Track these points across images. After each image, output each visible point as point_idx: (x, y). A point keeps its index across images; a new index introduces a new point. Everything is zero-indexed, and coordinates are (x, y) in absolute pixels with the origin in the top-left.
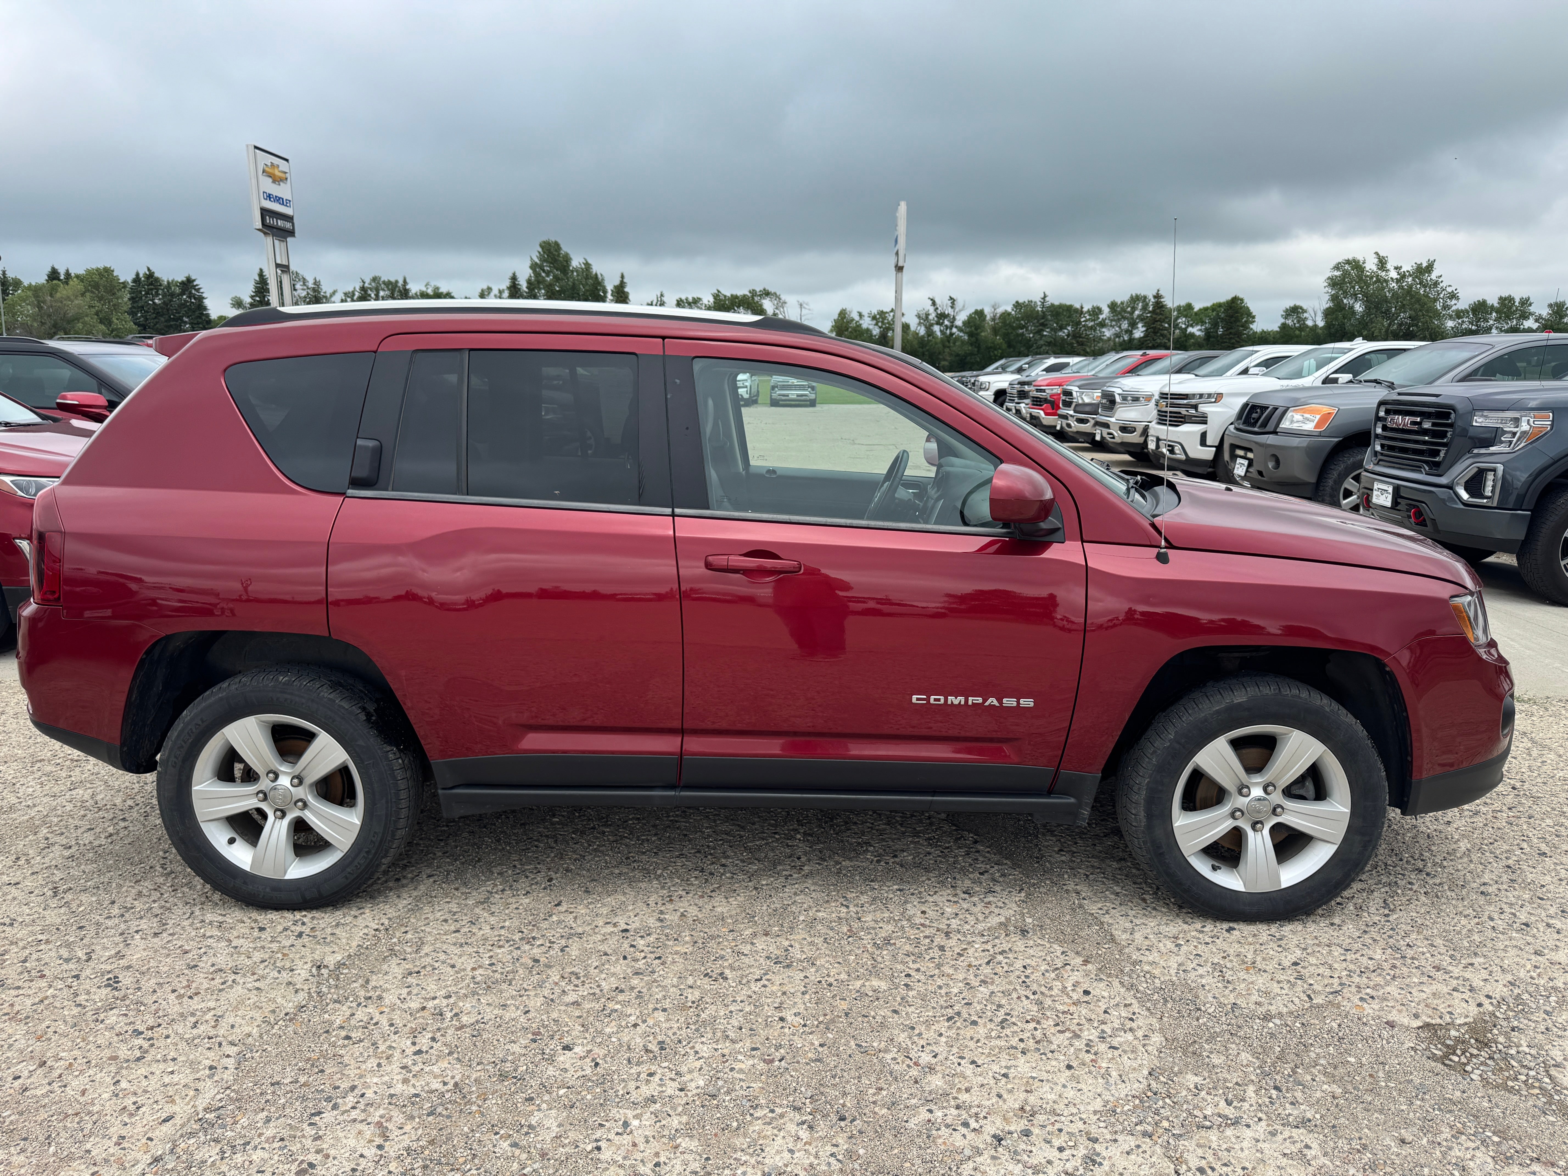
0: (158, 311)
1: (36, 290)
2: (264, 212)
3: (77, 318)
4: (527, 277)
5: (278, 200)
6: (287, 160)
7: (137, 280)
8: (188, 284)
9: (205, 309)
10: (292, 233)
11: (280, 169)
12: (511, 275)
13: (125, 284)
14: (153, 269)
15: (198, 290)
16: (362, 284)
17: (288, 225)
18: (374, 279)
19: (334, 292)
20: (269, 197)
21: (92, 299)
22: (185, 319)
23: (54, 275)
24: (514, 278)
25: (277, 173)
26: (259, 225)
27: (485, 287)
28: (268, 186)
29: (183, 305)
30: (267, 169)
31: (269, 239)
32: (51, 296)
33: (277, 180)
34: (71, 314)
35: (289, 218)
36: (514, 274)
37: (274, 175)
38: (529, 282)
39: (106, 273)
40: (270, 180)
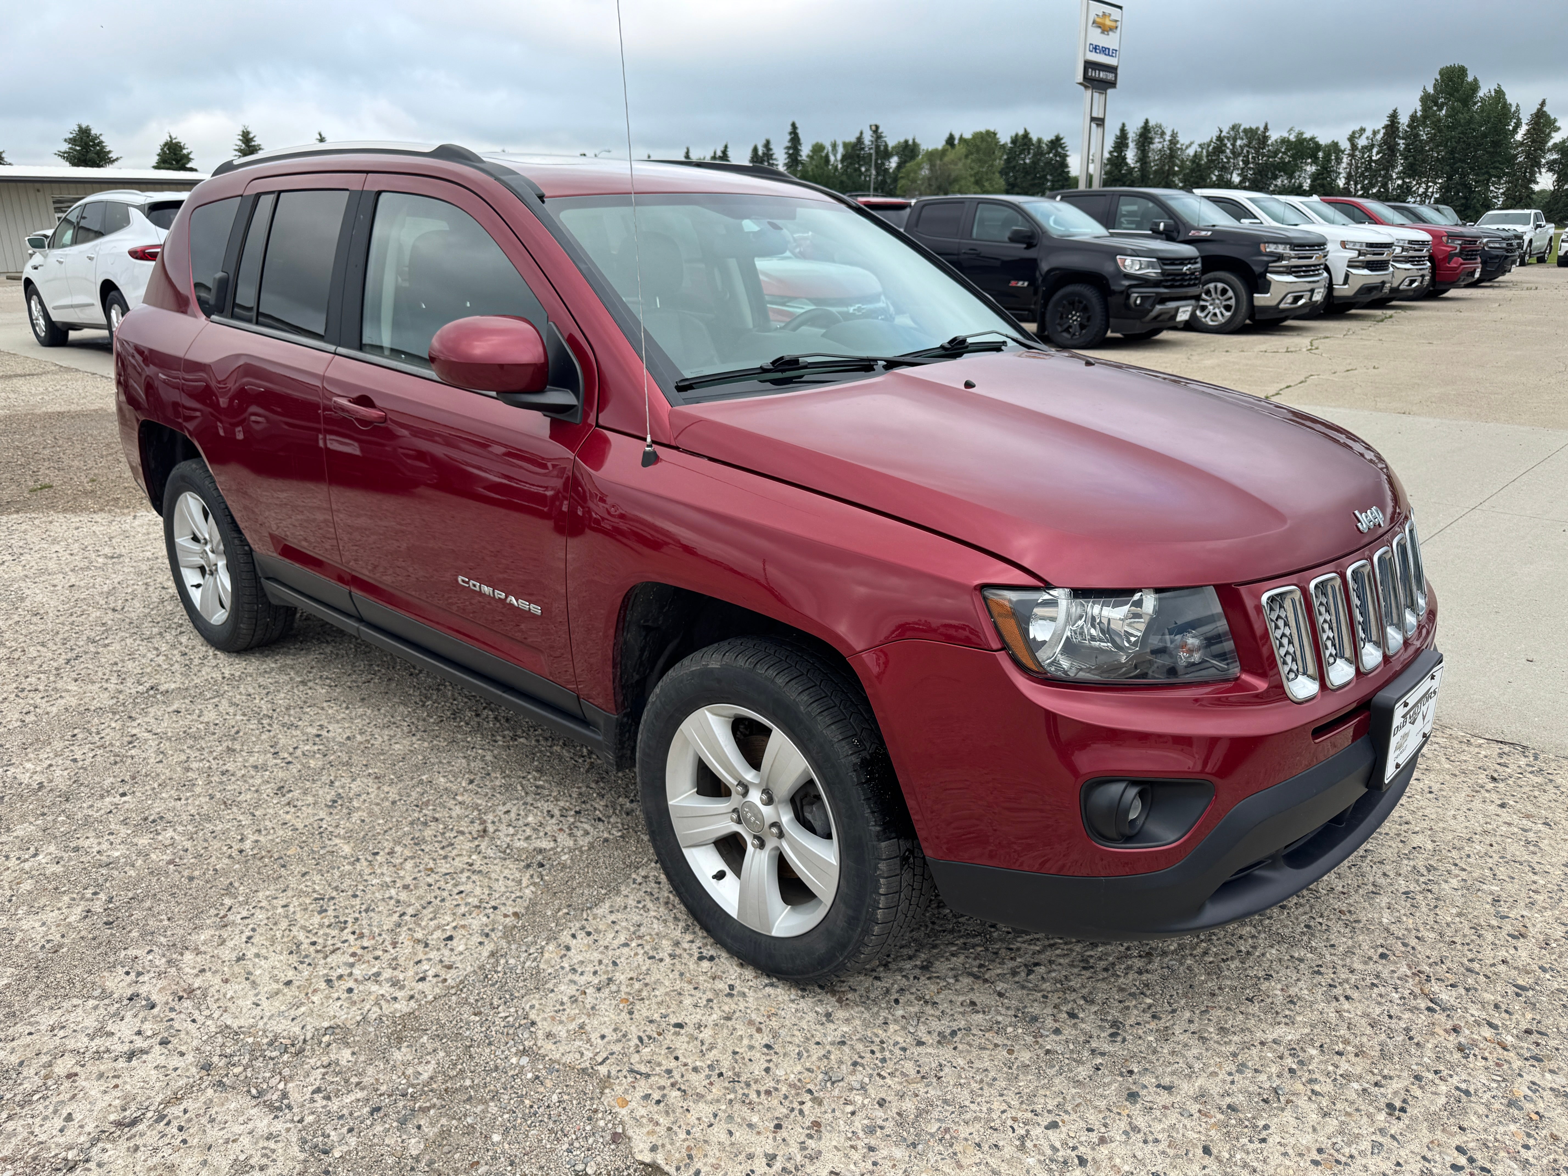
0: (1027, 171)
1: (932, 156)
2: (1089, 65)
3: (956, 180)
4: (1411, 112)
5: (1105, 51)
6: (1120, 8)
7: (1014, 141)
8: (1056, 143)
9: (1067, 166)
10: (1113, 84)
11: (1112, 17)
12: (1391, 112)
13: (1004, 146)
14: (1029, 130)
15: (1063, 148)
16: (1218, 134)
17: (1111, 76)
18: (1235, 128)
19: (1192, 143)
20: (1096, 48)
21: (973, 161)
22: (1049, 177)
23: (950, 140)
24: (1394, 117)
25: (1108, 22)
26: (1080, 78)
27: (1357, 128)
28: (1097, 37)
29: (1049, 162)
30: (1098, 20)
31: (1089, 92)
32: (941, 160)
33: (1106, 30)
34: (953, 175)
35: (1113, 69)
36: (1395, 111)
37: (1104, 25)
38: (1413, 118)
39: (990, 136)
40: (1099, 30)
